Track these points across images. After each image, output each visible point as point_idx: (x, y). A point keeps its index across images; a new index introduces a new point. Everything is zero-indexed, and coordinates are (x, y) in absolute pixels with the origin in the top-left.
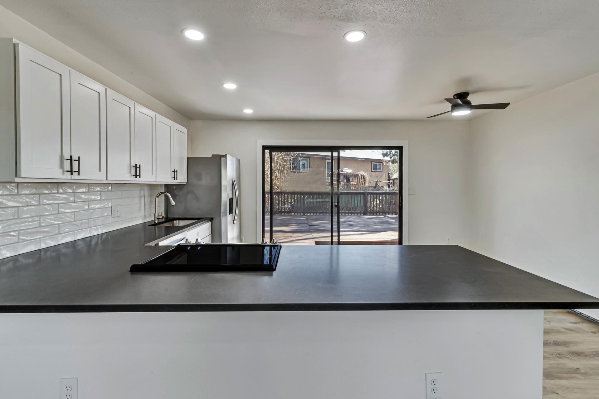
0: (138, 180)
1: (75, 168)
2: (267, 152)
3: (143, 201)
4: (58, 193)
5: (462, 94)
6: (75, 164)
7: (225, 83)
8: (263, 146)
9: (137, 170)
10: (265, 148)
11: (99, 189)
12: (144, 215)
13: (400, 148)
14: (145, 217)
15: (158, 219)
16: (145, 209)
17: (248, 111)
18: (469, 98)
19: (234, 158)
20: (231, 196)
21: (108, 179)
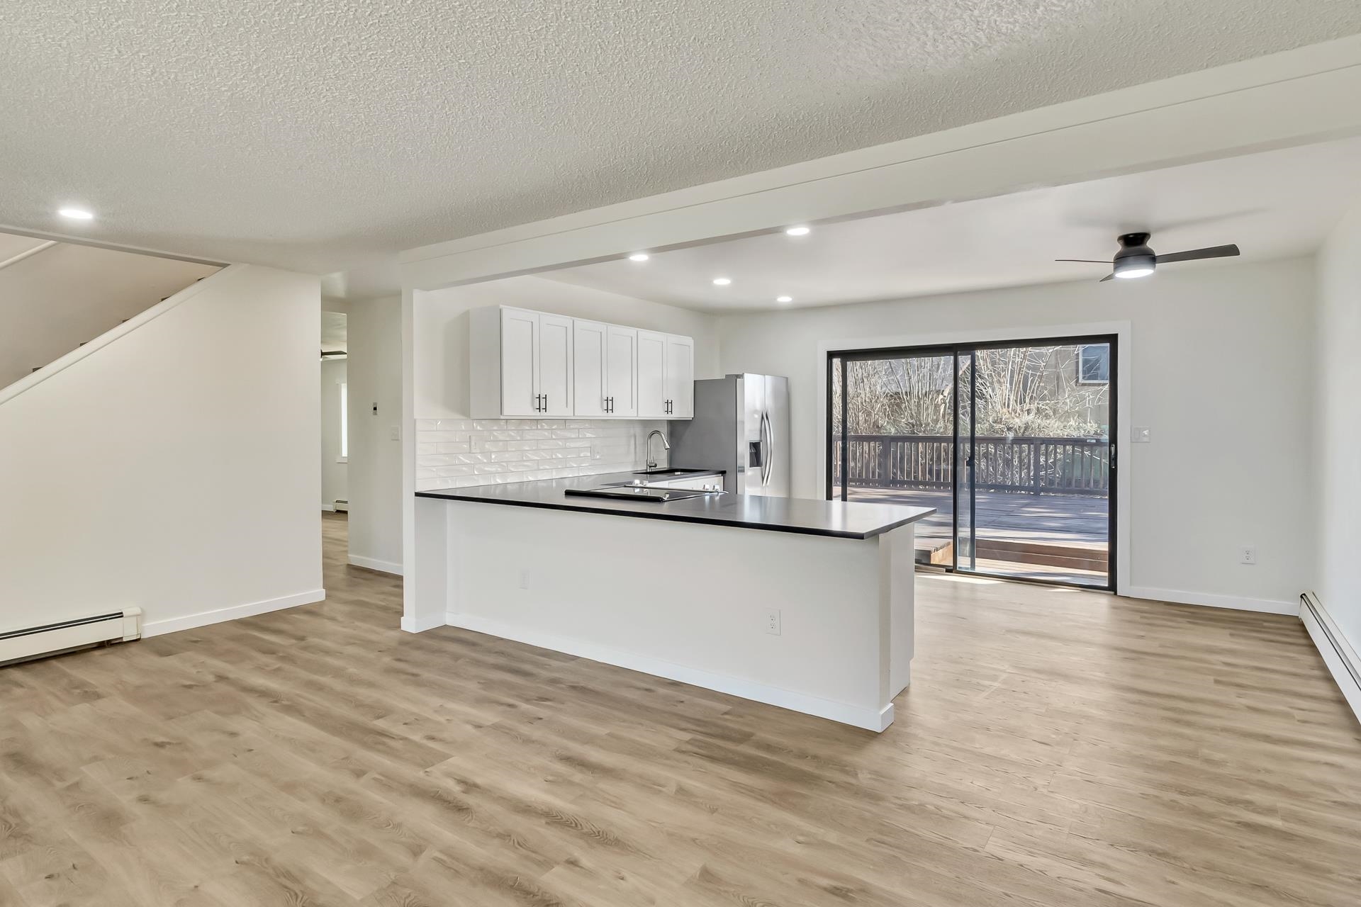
0: (610, 415)
1: (543, 406)
2: (837, 362)
3: (633, 442)
4: (537, 429)
5: (1131, 236)
6: (543, 401)
7: (715, 279)
8: (828, 352)
9: (609, 404)
10: (831, 355)
11: (576, 426)
12: (634, 460)
13: (1112, 339)
14: (636, 462)
15: (650, 467)
16: (635, 453)
17: (784, 300)
18: (1150, 244)
19: (766, 376)
20: (756, 439)
21: (576, 414)
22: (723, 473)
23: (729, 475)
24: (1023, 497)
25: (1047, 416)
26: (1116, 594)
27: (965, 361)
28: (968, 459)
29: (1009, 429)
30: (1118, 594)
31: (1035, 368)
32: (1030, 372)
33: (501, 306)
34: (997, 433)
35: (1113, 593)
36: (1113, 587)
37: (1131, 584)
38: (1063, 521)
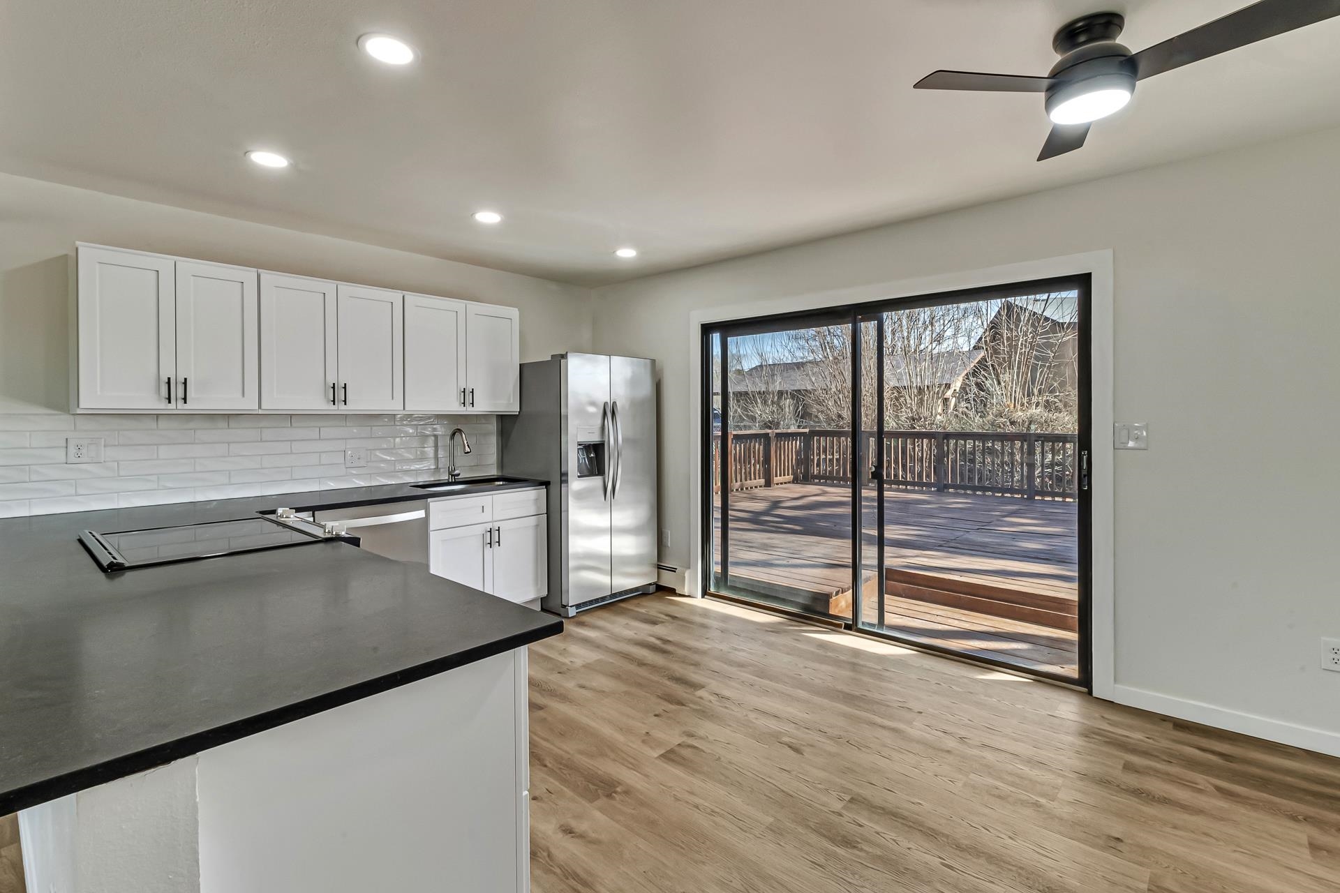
0: (341, 408)
1: (180, 395)
2: (716, 338)
6: (180, 388)
7: (476, 213)
8: (703, 326)
9: (339, 393)
10: (707, 329)
12: (433, 467)
13: (1083, 282)
14: (437, 470)
15: (453, 476)
16: (436, 457)
19: (614, 358)
20: (595, 438)
21: (263, 407)
22: (546, 484)
23: (554, 488)
24: (1012, 501)
25: (1058, 410)
26: (1090, 693)
27: (868, 329)
28: (874, 469)
29: (1012, 423)
30: (1095, 694)
31: (1045, 359)
32: (1040, 363)
33: (78, 243)
34: (1000, 427)
35: (1085, 690)
36: (1085, 680)
37: (1115, 681)
38: (1046, 541)
